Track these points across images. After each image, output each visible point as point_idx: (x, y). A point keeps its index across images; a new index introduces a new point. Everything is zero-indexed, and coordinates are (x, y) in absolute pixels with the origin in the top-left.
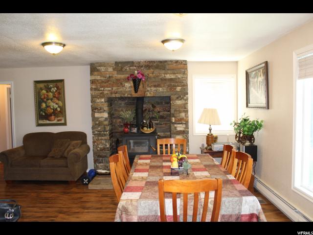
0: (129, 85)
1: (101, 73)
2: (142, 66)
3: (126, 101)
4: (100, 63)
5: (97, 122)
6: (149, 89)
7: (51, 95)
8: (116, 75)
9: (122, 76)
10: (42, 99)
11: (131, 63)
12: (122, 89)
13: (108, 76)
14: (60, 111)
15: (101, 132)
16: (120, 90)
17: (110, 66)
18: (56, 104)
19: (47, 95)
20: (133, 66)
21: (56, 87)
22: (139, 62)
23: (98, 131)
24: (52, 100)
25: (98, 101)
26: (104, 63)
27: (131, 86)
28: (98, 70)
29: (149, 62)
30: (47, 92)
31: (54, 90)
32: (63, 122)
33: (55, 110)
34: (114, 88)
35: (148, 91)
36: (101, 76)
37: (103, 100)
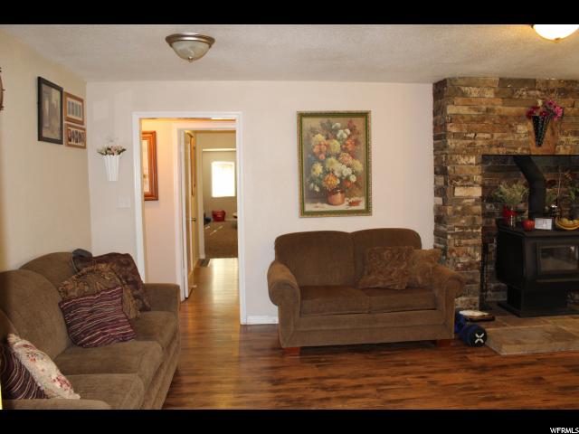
0: (524, 129)
1: (470, 101)
2: (552, 91)
3: (490, 164)
4: (470, 78)
5: (459, 208)
6: (563, 139)
7: (336, 145)
8: (501, 107)
9: (513, 110)
10: (314, 154)
11: (530, 83)
12: (511, 138)
13: (484, 107)
14: (356, 183)
15: (466, 228)
16: (508, 139)
17: (490, 87)
18: (348, 166)
19: (328, 146)
20: (535, 90)
21: (349, 127)
22: (547, 82)
23: (461, 228)
24: (338, 156)
25: (463, 161)
26: (477, 79)
27: (529, 133)
28: (464, 95)
29: (566, 81)
30: (327, 139)
31: (344, 133)
32: (362, 206)
33: (346, 180)
34: (496, 135)
35: (562, 143)
36: (471, 107)
37: (473, 160)
